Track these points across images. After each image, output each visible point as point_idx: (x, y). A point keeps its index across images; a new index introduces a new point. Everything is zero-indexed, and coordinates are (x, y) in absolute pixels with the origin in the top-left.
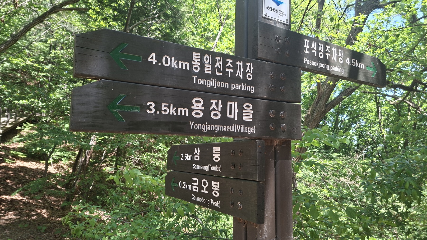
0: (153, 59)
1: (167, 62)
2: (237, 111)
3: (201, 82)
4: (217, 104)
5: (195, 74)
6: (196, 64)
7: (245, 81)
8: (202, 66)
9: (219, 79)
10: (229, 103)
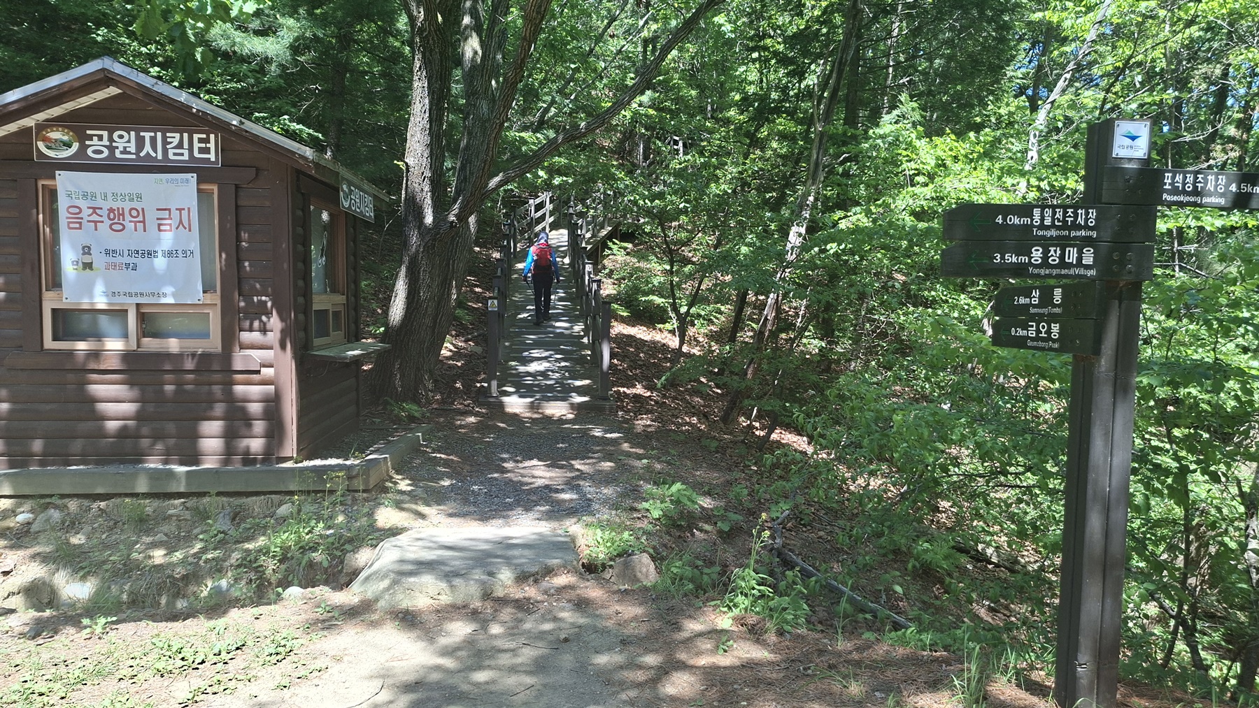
0: (999, 220)
1: (1010, 220)
2: (1076, 255)
3: (1040, 233)
4: (1055, 251)
5: (1035, 227)
6: (1037, 217)
7: (1086, 227)
8: (1042, 219)
9: (1058, 228)
10: (1067, 249)
